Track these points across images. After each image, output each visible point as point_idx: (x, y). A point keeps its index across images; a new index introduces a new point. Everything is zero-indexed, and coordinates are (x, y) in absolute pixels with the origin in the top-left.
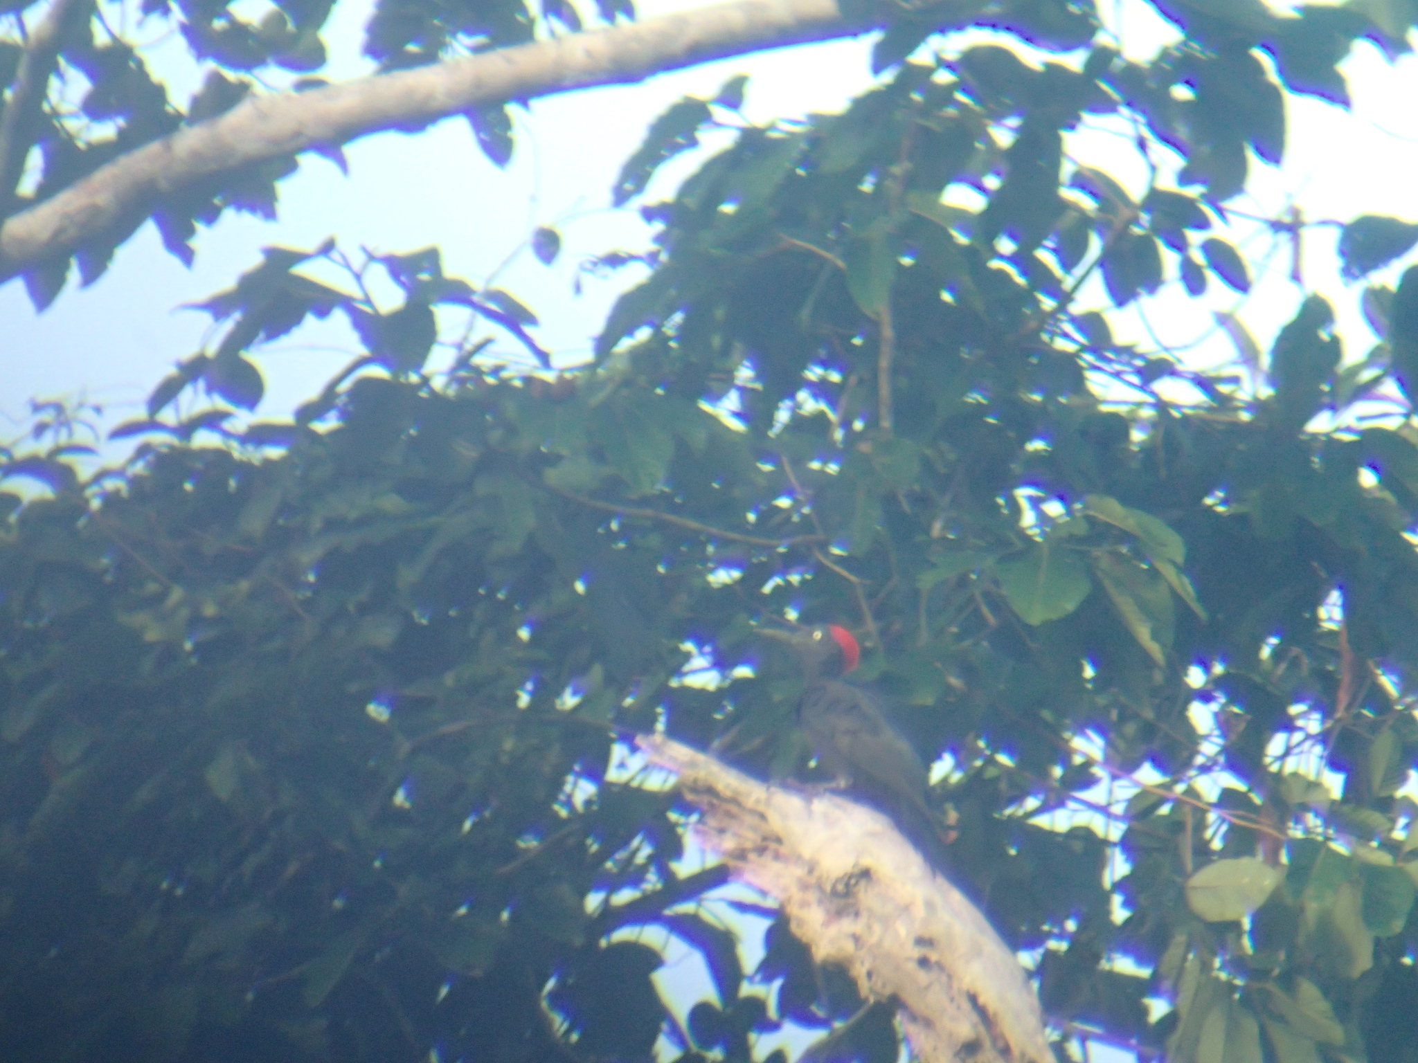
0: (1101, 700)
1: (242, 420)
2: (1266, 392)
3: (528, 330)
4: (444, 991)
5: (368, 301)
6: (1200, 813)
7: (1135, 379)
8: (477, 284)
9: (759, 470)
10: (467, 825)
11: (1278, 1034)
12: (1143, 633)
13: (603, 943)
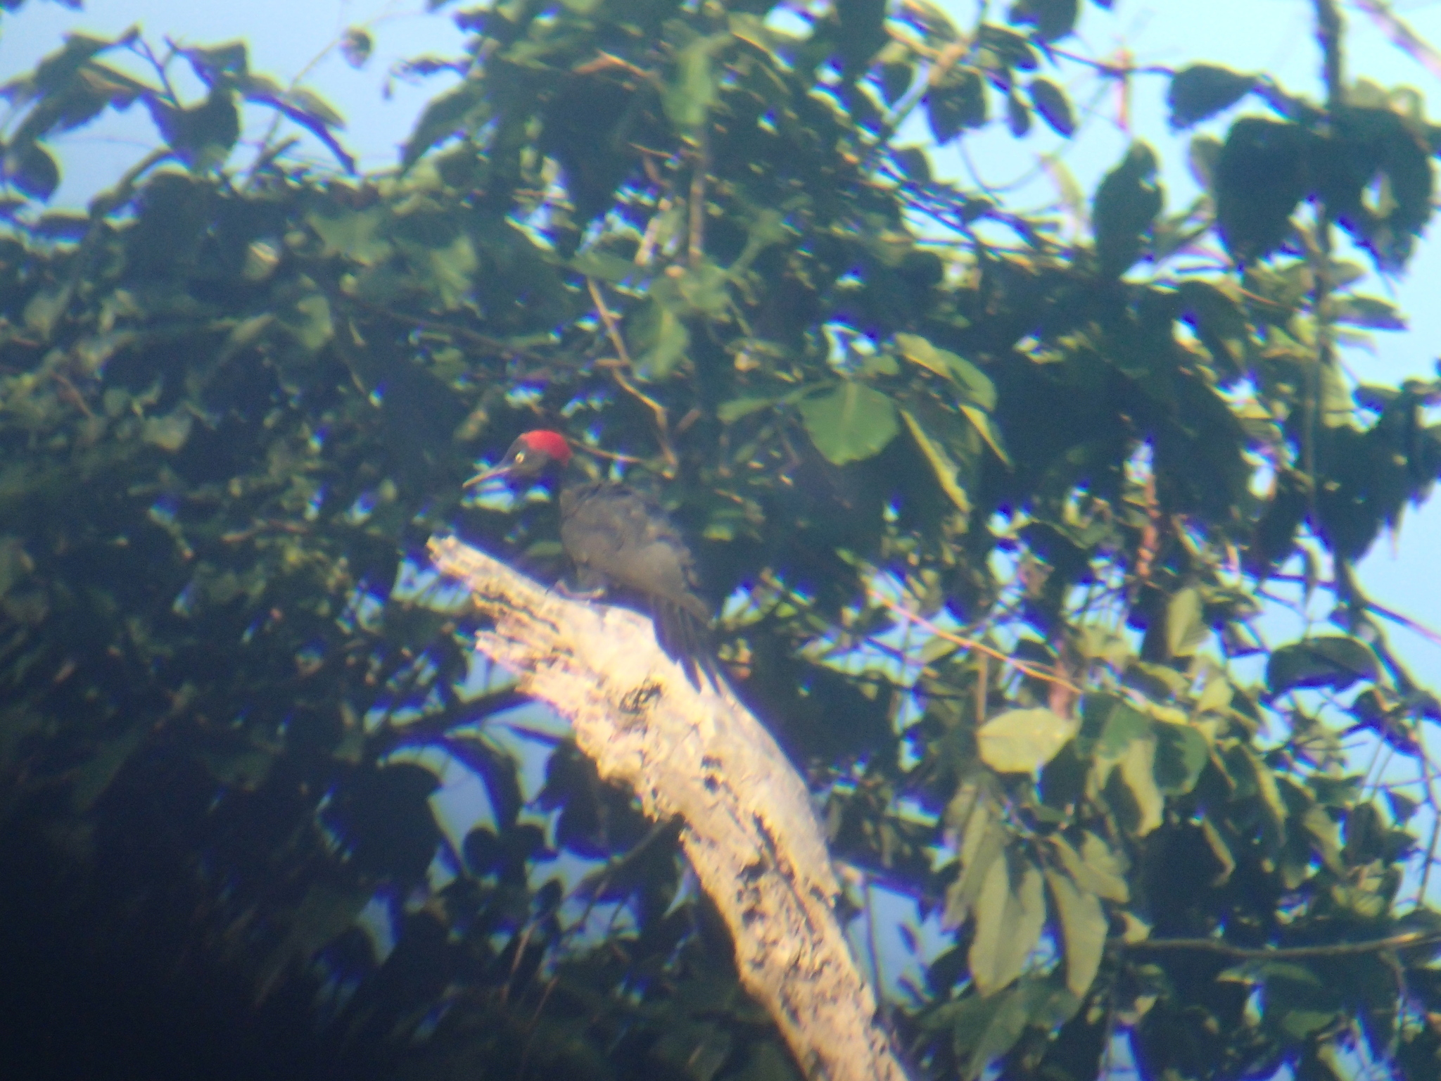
0: (904, 544)
1: (35, 210)
2: (1086, 239)
3: (335, 134)
4: (215, 803)
5: (170, 94)
6: (995, 664)
7: (952, 218)
8: (283, 83)
9: (565, 290)
10: (247, 636)
11: (1061, 887)
12: (948, 477)
13: (381, 763)
